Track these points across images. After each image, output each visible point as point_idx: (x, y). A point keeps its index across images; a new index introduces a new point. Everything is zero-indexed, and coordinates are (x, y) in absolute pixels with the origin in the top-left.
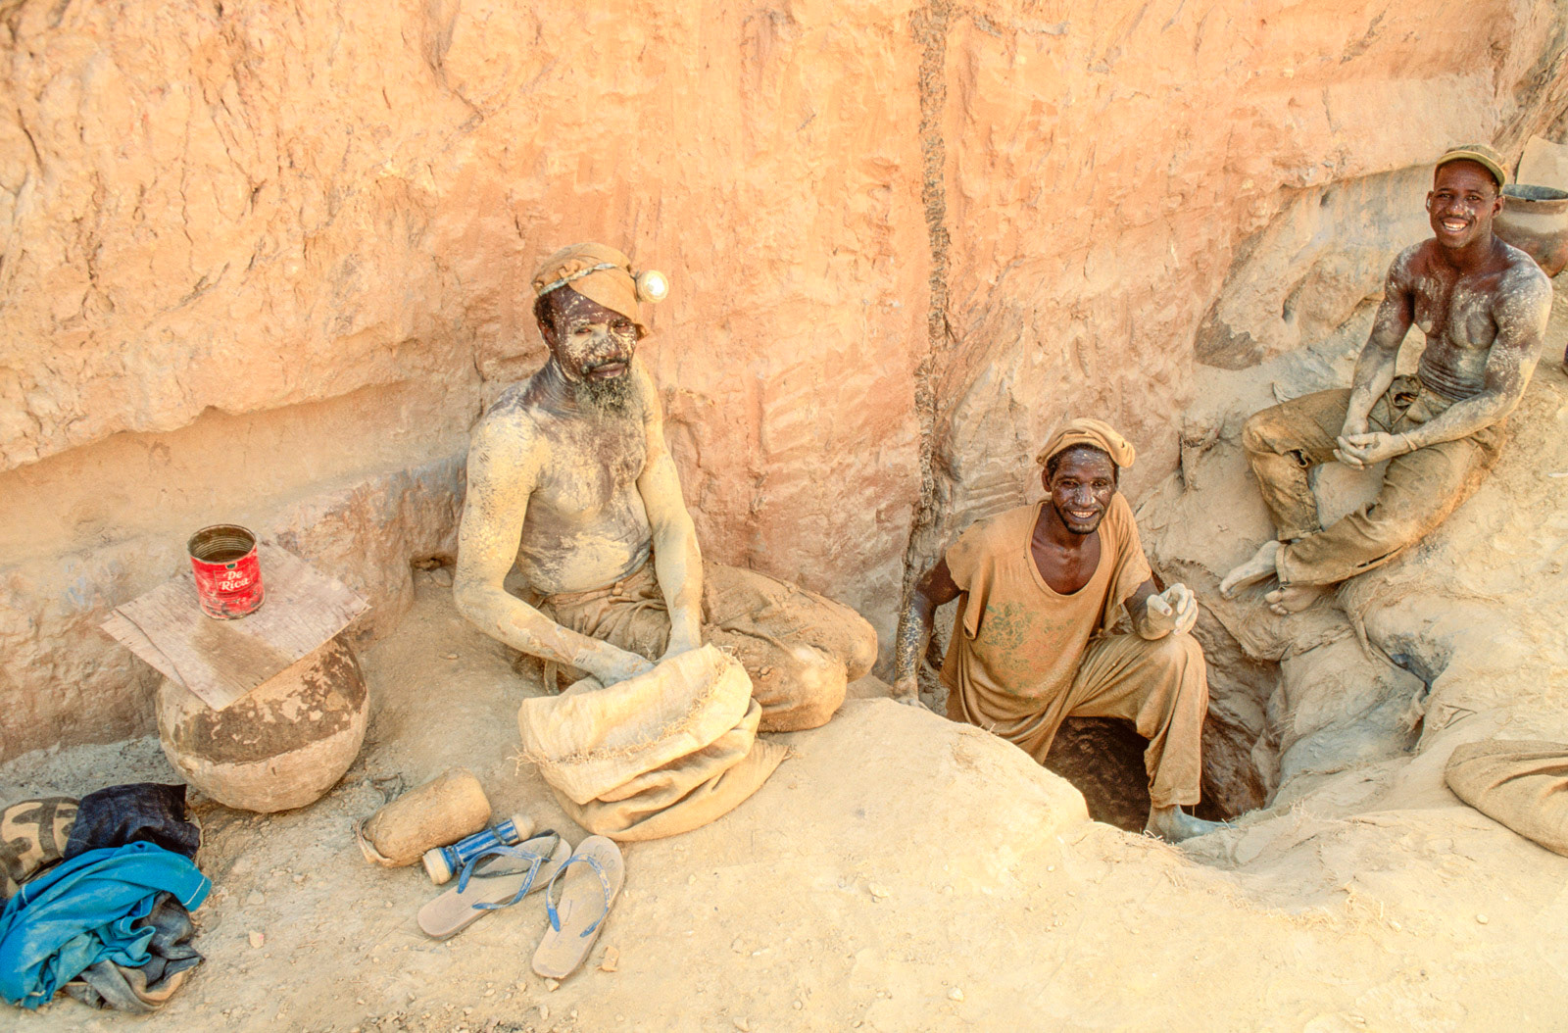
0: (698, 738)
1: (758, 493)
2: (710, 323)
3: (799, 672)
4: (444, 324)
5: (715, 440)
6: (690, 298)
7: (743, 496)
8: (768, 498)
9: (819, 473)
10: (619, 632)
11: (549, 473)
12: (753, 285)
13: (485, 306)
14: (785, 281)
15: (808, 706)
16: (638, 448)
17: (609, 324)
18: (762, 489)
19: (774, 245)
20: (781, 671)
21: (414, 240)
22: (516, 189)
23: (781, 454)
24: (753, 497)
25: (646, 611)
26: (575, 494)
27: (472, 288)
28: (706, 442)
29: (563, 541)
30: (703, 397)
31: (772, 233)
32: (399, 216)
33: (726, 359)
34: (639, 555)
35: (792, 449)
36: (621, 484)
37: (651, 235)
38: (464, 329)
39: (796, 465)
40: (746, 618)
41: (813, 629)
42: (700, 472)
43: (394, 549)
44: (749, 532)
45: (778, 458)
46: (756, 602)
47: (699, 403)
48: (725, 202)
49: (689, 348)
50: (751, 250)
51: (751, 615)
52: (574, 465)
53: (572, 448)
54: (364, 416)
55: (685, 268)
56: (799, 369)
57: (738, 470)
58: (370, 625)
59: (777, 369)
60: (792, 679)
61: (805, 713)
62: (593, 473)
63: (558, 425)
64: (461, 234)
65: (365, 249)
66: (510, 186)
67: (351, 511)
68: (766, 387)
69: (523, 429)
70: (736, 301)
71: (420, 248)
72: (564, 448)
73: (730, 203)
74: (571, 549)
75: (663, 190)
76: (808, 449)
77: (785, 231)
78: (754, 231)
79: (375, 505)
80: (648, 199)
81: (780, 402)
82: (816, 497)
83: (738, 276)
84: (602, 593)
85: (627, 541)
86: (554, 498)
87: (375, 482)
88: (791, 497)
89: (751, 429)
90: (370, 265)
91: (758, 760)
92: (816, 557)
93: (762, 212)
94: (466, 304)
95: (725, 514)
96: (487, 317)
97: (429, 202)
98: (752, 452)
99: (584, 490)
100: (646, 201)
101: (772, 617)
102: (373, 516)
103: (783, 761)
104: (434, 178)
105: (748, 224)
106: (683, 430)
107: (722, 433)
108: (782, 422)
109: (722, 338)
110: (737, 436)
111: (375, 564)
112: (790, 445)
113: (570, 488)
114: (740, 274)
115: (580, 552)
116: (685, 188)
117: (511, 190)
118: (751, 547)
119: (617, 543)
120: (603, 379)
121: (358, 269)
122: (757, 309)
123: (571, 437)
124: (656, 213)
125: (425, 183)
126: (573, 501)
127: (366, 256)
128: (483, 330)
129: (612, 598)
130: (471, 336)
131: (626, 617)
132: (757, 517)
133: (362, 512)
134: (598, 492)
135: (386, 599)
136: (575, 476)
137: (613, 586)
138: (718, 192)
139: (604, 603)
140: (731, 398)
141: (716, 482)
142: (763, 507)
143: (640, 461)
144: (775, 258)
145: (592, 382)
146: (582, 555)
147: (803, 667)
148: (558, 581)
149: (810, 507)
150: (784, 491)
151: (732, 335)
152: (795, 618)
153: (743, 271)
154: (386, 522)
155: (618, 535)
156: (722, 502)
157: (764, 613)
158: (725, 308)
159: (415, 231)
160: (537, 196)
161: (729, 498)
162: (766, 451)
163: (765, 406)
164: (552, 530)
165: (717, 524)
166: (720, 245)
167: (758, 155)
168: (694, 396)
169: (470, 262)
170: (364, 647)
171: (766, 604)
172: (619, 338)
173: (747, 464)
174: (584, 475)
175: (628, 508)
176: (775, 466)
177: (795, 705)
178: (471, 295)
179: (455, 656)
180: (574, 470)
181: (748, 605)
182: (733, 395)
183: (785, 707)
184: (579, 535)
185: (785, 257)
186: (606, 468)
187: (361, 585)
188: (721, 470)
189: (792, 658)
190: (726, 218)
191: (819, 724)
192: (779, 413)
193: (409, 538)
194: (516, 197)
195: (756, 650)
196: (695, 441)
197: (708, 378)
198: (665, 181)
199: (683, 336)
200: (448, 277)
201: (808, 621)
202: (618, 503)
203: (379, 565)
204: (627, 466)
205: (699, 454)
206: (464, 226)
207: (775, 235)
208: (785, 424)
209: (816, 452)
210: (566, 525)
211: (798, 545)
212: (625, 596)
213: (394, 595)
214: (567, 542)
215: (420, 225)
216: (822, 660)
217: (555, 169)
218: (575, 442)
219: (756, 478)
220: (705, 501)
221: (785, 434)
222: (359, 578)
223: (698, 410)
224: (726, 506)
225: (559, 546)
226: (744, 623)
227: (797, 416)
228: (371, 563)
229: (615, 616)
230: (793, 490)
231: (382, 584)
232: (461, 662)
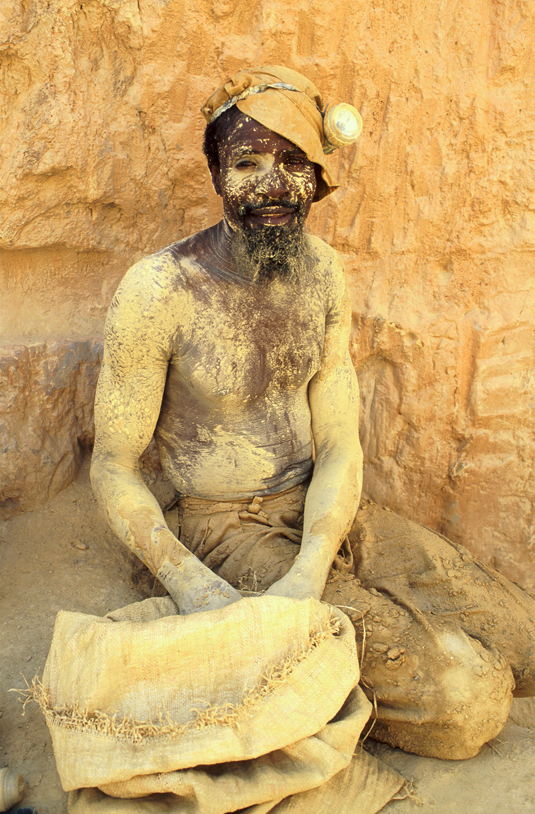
0: (246, 741)
1: (459, 457)
2: (431, 259)
3: (440, 670)
4: (148, 196)
5: (420, 388)
6: (411, 224)
7: (442, 457)
8: (470, 465)
9: (527, 451)
10: (239, 557)
11: (187, 338)
12: (483, 225)
13: (192, 183)
14: (518, 228)
15: (445, 726)
16: (310, 344)
17: (277, 155)
18: (464, 454)
19: (510, 182)
20: (416, 660)
21: (120, 87)
22: (228, 43)
23: (489, 419)
24: (453, 461)
25: (280, 540)
26: (214, 371)
27: (178, 156)
28: (410, 388)
29: (199, 431)
30: (413, 336)
31: (509, 167)
32: (106, 57)
33: (443, 301)
34: (290, 474)
35: (501, 417)
36: (284, 383)
37: (375, 137)
38: (170, 207)
39: (505, 436)
40: (402, 580)
41: (483, 613)
42: (399, 420)
43: (61, 419)
44: (447, 501)
45: (486, 423)
46: (418, 563)
47: (407, 342)
48: (461, 119)
49: (406, 282)
50: (484, 182)
51: (409, 577)
52: (220, 335)
53: (222, 315)
54: (64, 282)
55: (410, 188)
56: (521, 328)
57: (442, 427)
58: (16, 494)
59: (497, 323)
60: (428, 677)
61: (440, 734)
62: (243, 352)
63: (211, 285)
64: (166, 89)
65: (59, 79)
66: (222, 39)
67: (17, 368)
68: (482, 340)
69: (162, 275)
70: (462, 239)
71: (126, 98)
72: (211, 311)
73: (467, 121)
74: (208, 444)
75: (393, 86)
76: (519, 422)
77: (523, 168)
78: (490, 161)
79: (46, 370)
80: (375, 92)
81: (496, 360)
82: (522, 478)
83: (466, 211)
84: (237, 506)
85: (274, 451)
86: (189, 371)
87: (52, 346)
88: (494, 471)
89: (462, 383)
90: (63, 98)
91: (352, 791)
92: (512, 542)
93: (501, 140)
94: (171, 175)
95: (421, 473)
96: (194, 197)
97: (135, 42)
98: (458, 410)
99: (227, 370)
100: (372, 93)
101: (433, 585)
102: (41, 378)
103: (392, 802)
104: (140, 13)
105: (484, 151)
106: (388, 371)
107: (429, 381)
108: (495, 384)
109: (442, 279)
110: (444, 388)
111: (34, 430)
112: (500, 412)
113: (210, 363)
114: (469, 208)
115: (218, 450)
116: (418, 91)
117: (223, 44)
118: (444, 516)
119: (262, 451)
120: (262, 227)
121: (50, 99)
122: (483, 253)
123: (224, 302)
124: (382, 113)
125: (130, 15)
126: (211, 380)
127: (61, 87)
128: (190, 213)
129: (245, 515)
130: (178, 218)
131: (252, 540)
132: (454, 483)
133: (30, 372)
134: (245, 378)
135: (38, 470)
136: (219, 350)
137: (250, 501)
138: (454, 106)
139: (233, 518)
140: (443, 345)
141: (416, 435)
142: (462, 473)
143: (310, 360)
144: (510, 199)
145: (249, 228)
146: (219, 455)
147: (447, 663)
148: (189, 480)
149: (514, 487)
150: (489, 462)
151: (453, 277)
152: (462, 593)
153: (472, 205)
154: (54, 389)
155: (265, 441)
156: (419, 457)
157: (424, 578)
158: (449, 244)
159: (122, 78)
160: (250, 56)
161: (427, 456)
162: (473, 413)
163: (478, 361)
164: (188, 414)
165: (411, 481)
166: (451, 169)
167: (504, 70)
168: (403, 333)
169: (177, 125)
170: (7, 516)
171: (429, 567)
172: (289, 178)
173: (452, 422)
174: (231, 352)
175: (286, 414)
176: (482, 432)
177: (427, 717)
178: (176, 165)
179: (83, 546)
180: (219, 343)
181: (408, 565)
182: (446, 341)
183: (412, 717)
184: (218, 428)
185: (519, 199)
186: (262, 352)
187: (12, 447)
188: (423, 422)
189: (436, 645)
190: (461, 139)
191: (459, 755)
192: (494, 373)
193: (79, 414)
194: (227, 52)
195: (390, 621)
196: (400, 384)
197: (421, 317)
198: (395, 74)
199: (401, 267)
200: (154, 140)
201: (478, 600)
202: (274, 403)
203: (39, 432)
204: (292, 361)
205: (401, 399)
206: (172, 79)
207: (512, 171)
208: (498, 386)
209: (528, 426)
210: (203, 411)
211: (495, 525)
212: (261, 517)
213: (48, 469)
214: (204, 434)
215: (128, 73)
216: (478, 661)
217: (269, 24)
218: (228, 309)
219: (459, 440)
220: (401, 453)
221: (499, 397)
222: (12, 440)
223: (406, 350)
224: (423, 464)
225: (194, 436)
226: (398, 586)
227: (512, 381)
228: (30, 429)
229: (242, 536)
230: (497, 463)
231: (36, 452)
232: (87, 555)
